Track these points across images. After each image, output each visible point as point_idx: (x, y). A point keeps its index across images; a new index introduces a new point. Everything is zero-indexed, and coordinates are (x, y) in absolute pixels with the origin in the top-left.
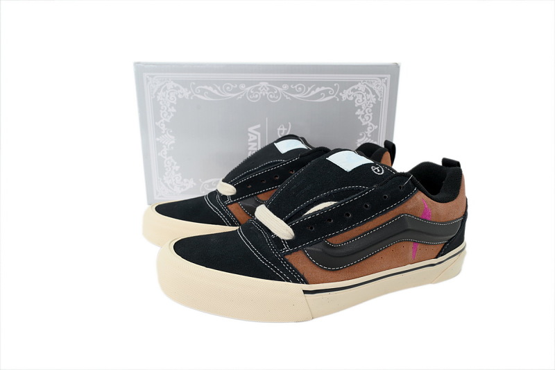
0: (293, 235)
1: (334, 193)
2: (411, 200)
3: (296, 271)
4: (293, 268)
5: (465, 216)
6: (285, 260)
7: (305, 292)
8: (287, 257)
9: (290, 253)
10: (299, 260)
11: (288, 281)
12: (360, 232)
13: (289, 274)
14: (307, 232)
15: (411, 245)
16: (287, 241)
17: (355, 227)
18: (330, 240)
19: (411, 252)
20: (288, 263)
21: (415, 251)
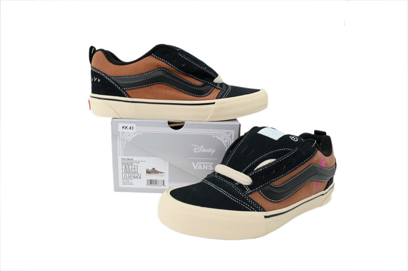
0: (251, 181)
1: (272, 154)
2: (316, 156)
3: (257, 204)
4: (255, 203)
5: (336, 164)
6: (249, 198)
7: (266, 217)
8: (250, 196)
9: (251, 193)
10: (257, 197)
11: (254, 211)
12: (290, 177)
13: (253, 207)
14: (260, 179)
15: (315, 183)
16: (248, 186)
17: (288, 173)
18: (273, 183)
19: (315, 187)
20: (251, 199)
21: (317, 186)
